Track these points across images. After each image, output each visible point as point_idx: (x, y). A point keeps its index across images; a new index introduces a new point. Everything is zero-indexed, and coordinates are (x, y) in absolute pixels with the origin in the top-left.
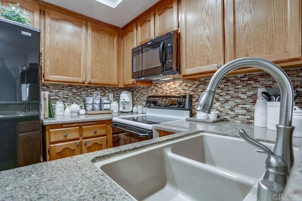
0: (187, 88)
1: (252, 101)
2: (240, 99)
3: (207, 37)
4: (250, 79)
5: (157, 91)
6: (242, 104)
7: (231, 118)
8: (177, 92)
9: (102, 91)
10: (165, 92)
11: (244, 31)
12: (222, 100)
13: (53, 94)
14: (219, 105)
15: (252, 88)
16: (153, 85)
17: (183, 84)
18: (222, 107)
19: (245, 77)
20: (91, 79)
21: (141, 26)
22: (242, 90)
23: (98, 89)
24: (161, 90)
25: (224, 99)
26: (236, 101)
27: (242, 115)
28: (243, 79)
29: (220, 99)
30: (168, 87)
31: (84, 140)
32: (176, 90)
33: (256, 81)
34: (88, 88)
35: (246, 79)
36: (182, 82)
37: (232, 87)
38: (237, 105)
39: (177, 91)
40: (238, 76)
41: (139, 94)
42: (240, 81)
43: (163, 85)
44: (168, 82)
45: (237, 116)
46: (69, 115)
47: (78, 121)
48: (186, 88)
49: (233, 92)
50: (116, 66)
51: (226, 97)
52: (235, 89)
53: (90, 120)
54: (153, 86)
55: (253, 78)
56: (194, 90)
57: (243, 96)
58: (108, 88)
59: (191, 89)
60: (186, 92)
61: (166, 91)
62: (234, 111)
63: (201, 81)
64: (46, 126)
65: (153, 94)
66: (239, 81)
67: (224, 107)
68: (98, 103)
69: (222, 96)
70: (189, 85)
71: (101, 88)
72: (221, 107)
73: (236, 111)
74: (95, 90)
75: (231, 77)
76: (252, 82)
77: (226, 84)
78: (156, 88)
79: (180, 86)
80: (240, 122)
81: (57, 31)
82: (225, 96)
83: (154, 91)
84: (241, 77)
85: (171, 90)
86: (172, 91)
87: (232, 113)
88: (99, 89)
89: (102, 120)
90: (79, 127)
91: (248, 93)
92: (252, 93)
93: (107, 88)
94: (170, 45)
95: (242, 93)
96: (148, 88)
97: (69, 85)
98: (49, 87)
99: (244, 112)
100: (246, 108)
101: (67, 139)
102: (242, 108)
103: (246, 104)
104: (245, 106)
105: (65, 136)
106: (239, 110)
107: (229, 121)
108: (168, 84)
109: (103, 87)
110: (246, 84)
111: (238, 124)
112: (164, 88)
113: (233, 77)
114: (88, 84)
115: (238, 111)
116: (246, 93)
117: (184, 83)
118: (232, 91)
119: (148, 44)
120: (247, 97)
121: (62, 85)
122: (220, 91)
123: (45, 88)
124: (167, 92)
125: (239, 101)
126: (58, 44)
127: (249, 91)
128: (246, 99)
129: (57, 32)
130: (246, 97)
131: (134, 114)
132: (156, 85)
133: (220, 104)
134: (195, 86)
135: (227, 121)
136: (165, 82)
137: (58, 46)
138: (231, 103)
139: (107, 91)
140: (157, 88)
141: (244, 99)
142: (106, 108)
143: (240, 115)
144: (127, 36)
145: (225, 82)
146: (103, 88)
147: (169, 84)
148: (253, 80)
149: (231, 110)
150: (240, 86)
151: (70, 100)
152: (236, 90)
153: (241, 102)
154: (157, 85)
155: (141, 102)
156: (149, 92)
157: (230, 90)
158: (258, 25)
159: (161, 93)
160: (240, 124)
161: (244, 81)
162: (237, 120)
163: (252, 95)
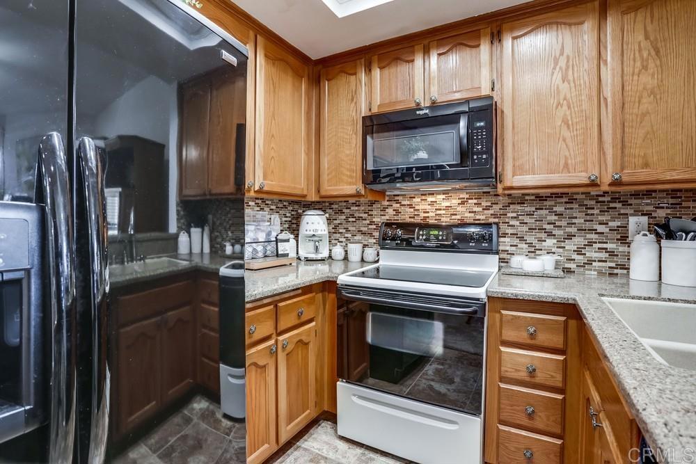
0: (480, 209)
1: (619, 237)
2: (595, 233)
3: (563, 121)
4: (614, 200)
5: (397, 212)
6: (599, 243)
7: (577, 266)
8: (453, 217)
9: (259, 209)
10: (423, 215)
11: (641, 122)
12: (560, 235)
14: (554, 244)
15: (619, 214)
16: (387, 198)
17: (470, 201)
18: (560, 247)
19: (604, 196)
20: (263, 179)
21: (381, 68)
22: (600, 218)
24: (412, 210)
25: (564, 233)
26: (588, 236)
27: (599, 261)
28: (600, 199)
29: (556, 232)
30: (429, 205)
31: (281, 338)
32: (452, 211)
33: (625, 203)
35: (607, 199)
36: (467, 196)
37: (579, 212)
38: (590, 244)
39: (456, 215)
40: (592, 193)
41: (344, 217)
42: (596, 202)
43: (417, 200)
44: (429, 194)
45: (590, 262)
48: (476, 209)
49: (582, 221)
51: (568, 230)
52: (586, 215)
54: (388, 201)
55: (620, 198)
56: (496, 215)
57: (601, 228)
58: (270, 202)
59: (491, 212)
60: (478, 217)
61: (424, 212)
62: (585, 254)
63: (515, 198)
65: (387, 217)
66: (593, 202)
67: (564, 247)
69: (561, 227)
70: (484, 204)
72: (557, 247)
73: (588, 254)
75: (578, 194)
76: (618, 205)
77: (568, 206)
78: (396, 206)
79: (464, 204)
80: (596, 273)
82: (567, 227)
83: (390, 211)
84: (597, 196)
85: (439, 212)
86: (441, 215)
87: (581, 257)
91: (611, 224)
92: (619, 224)
94: (482, 124)
95: (600, 224)
96: (372, 204)
99: (604, 255)
100: (607, 249)
101: (253, 340)
102: (599, 249)
103: (607, 243)
104: (605, 246)
105: (252, 334)
106: (595, 252)
107: (574, 272)
108: (430, 199)
110: (607, 208)
111: (593, 276)
112: (420, 207)
113: (582, 193)
114: (256, 191)
115: (591, 254)
116: (607, 224)
117: (472, 199)
118: (579, 218)
119: (418, 112)
120: (610, 230)
122: (556, 218)
124: (426, 215)
125: (593, 236)
127: (613, 219)
128: (607, 233)
130: (607, 230)
131: (335, 263)
132: (396, 198)
133: (555, 241)
134: (500, 206)
135: (571, 272)
136: (422, 195)
138: (579, 241)
139: (268, 209)
140: (398, 205)
141: (603, 233)
142: (282, 252)
143: (595, 261)
144: (333, 82)
145: (566, 203)
147: (433, 199)
148: (619, 202)
149: (579, 252)
150: (596, 212)
152: (588, 218)
153: (597, 239)
154: (400, 198)
155: (349, 235)
156: (374, 213)
157: (576, 218)
158: (667, 117)
159: (410, 217)
160: (596, 276)
161: (604, 202)
162: (591, 270)
163: (618, 227)
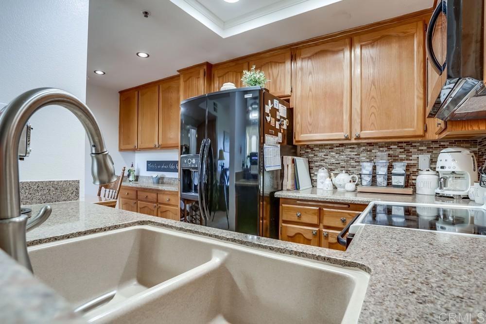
9: (403, 150)
13: (318, 158)
20: (361, 130)
23: (392, 147)
31: (324, 230)
34: (372, 147)
46: (328, 189)
47: (315, 198)
50: (418, 97)
53: (334, 199)
58: (419, 144)
64: (280, 199)
68: (384, 173)
71: (400, 145)
74: (386, 149)
81: (310, 73)
88: (396, 147)
89: (355, 202)
90: (318, 208)
93: (413, 144)
97: (340, 145)
98: (314, 149)
101: (300, 221)
105: (299, 217)
109: (405, 142)
114: (355, 139)
121: (330, 145)
123: (309, 150)
126: (310, 90)
129: (309, 75)
131: (471, 203)
137: (310, 92)
139: (416, 150)
142: (396, 184)
146: (404, 145)
151: (341, 167)
